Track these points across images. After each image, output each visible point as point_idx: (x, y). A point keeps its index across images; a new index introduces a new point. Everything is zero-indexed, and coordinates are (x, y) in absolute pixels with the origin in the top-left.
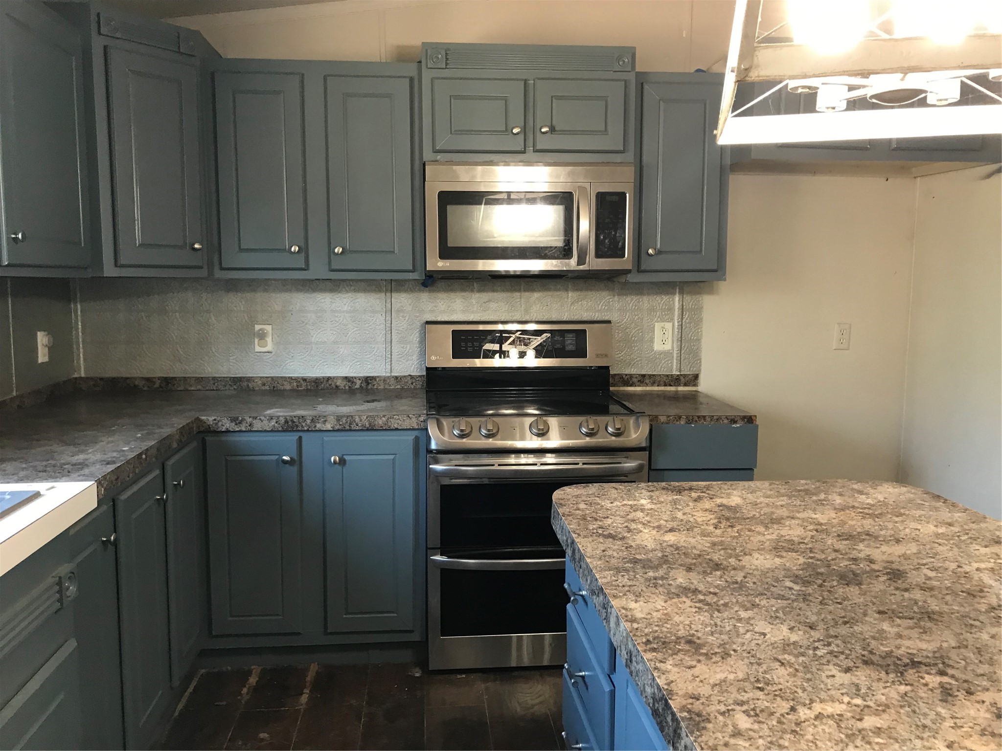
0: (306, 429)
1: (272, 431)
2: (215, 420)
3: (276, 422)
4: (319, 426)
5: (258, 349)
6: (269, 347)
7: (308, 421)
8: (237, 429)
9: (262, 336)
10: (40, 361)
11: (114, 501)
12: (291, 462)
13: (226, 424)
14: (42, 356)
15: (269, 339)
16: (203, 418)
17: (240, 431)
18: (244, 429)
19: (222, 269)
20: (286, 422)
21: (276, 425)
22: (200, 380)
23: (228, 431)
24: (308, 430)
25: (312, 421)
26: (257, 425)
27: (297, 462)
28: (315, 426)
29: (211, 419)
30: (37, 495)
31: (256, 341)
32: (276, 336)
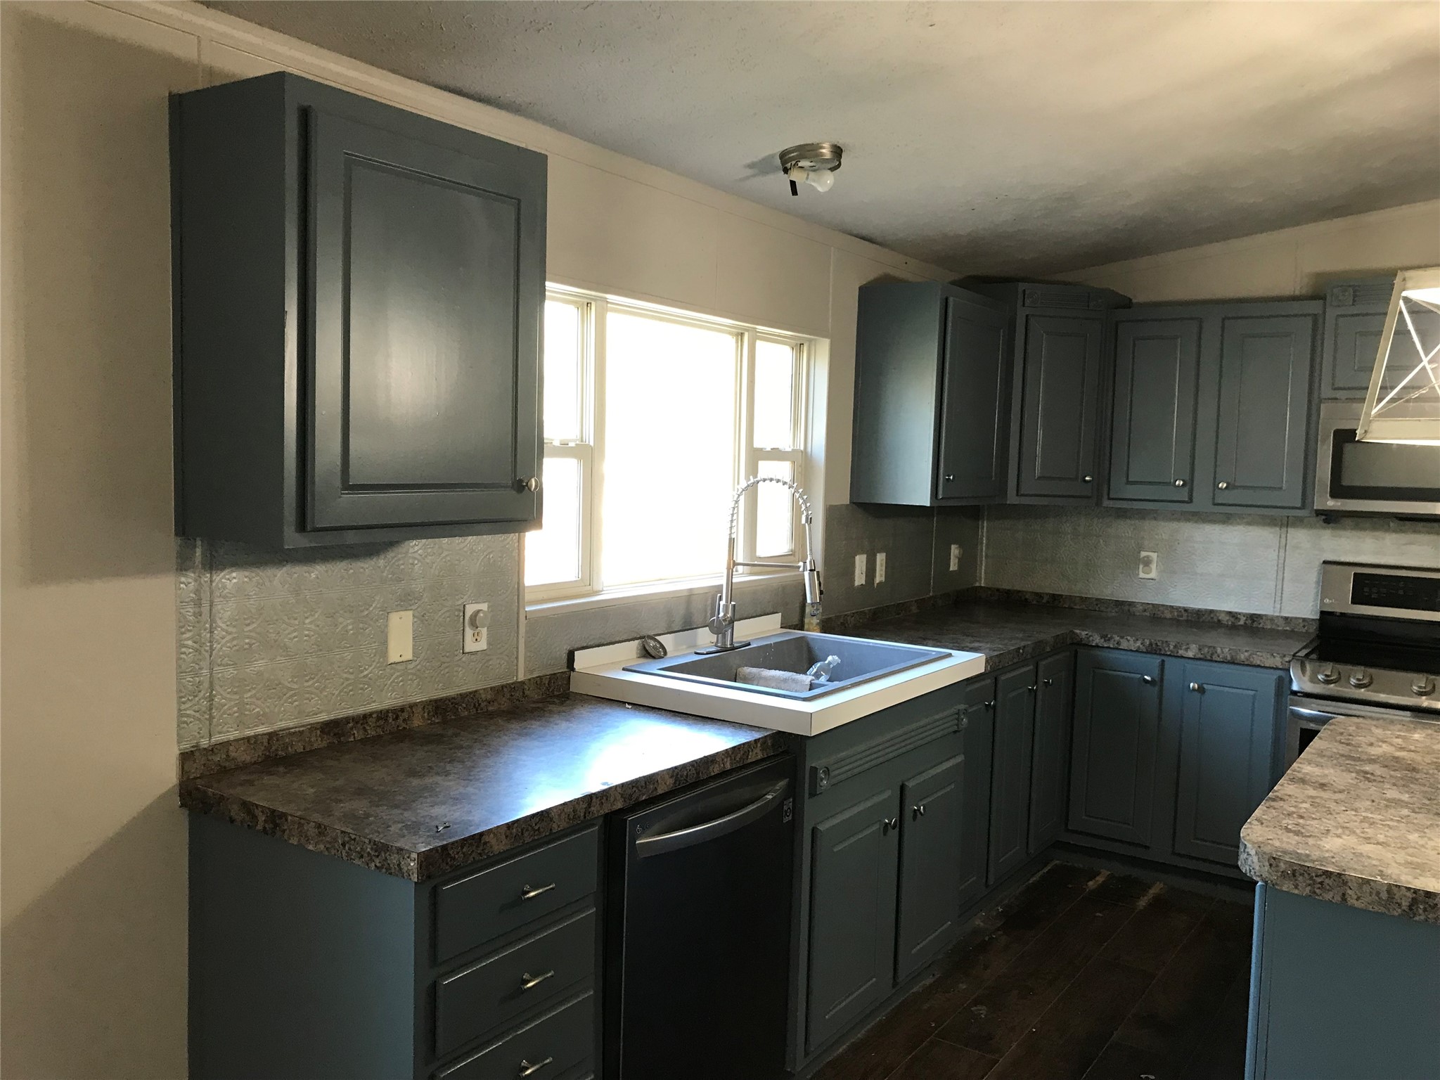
0: (1168, 653)
1: (1137, 651)
2: (1087, 634)
3: (1142, 644)
4: (1181, 652)
5: (1142, 575)
6: (1153, 575)
7: (1172, 647)
8: (1106, 646)
9: (1147, 562)
10: (951, 569)
11: (996, 678)
12: (1152, 683)
13: (1097, 640)
14: (953, 566)
15: (1154, 566)
16: (1078, 631)
17: (1109, 648)
18: (1112, 646)
19: (1109, 499)
20: (1151, 644)
21: (1141, 646)
22: (1083, 600)
23: (1097, 646)
24: (1170, 655)
25: (1175, 647)
26: (1124, 645)
27: (1159, 682)
28: (1178, 652)
29: (1084, 633)
30: (950, 655)
31: (1141, 567)
32: (1160, 563)
